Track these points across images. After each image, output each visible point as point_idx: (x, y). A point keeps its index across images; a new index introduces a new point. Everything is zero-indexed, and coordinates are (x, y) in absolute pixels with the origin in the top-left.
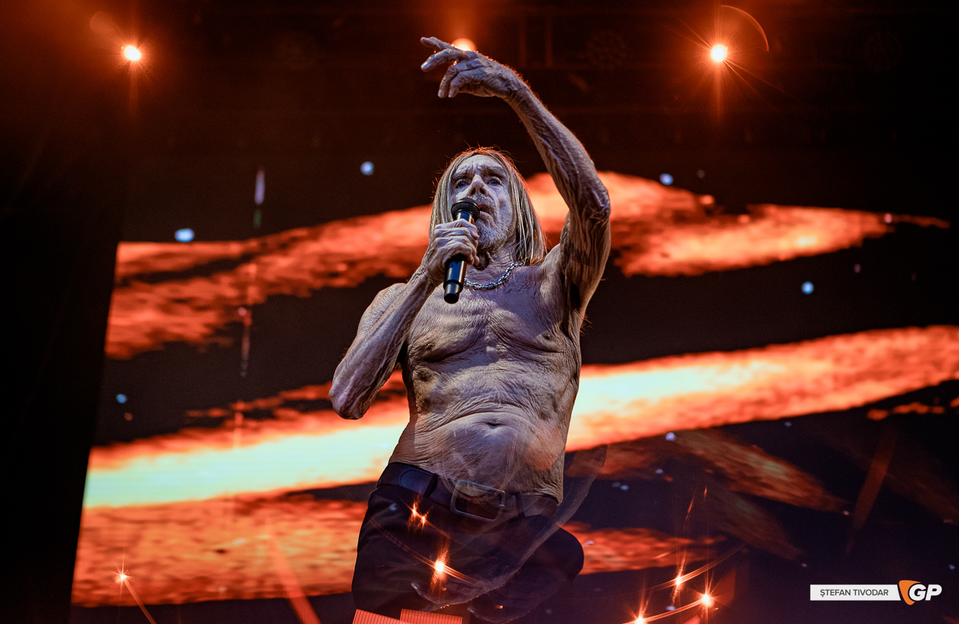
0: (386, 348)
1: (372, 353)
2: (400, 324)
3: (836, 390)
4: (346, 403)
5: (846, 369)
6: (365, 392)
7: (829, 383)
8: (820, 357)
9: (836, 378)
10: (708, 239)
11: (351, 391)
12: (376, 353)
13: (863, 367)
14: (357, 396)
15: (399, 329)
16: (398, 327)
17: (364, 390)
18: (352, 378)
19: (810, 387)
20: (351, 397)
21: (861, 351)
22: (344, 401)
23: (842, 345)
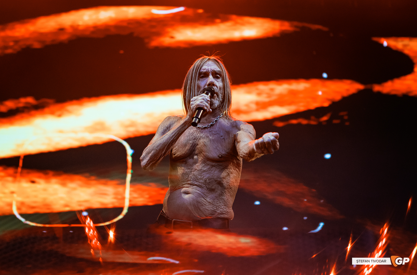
0: (166, 146)
1: (160, 146)
2: (174, 137)
3: (257, 110)
4: (146, 164)
5: (263, 99)
6: (154, 162)
7: (254, 106)
8: (249, 92)
9: (257, 103)
10: (196, 30)
11: (149, 160)
12: (162, 147)
13: (273, 98)
14: (151, 163)
15: (173, 139)
16: (173, 138)
17: (154, 161)
18: (150, 154)
19: (244, 108)
20: (148, 162)
21: (272, 90)
22: (145, 164)
23: (262, 87)
